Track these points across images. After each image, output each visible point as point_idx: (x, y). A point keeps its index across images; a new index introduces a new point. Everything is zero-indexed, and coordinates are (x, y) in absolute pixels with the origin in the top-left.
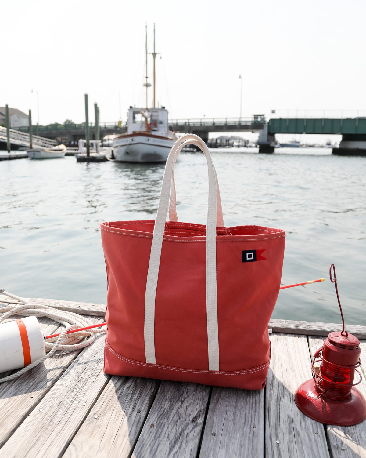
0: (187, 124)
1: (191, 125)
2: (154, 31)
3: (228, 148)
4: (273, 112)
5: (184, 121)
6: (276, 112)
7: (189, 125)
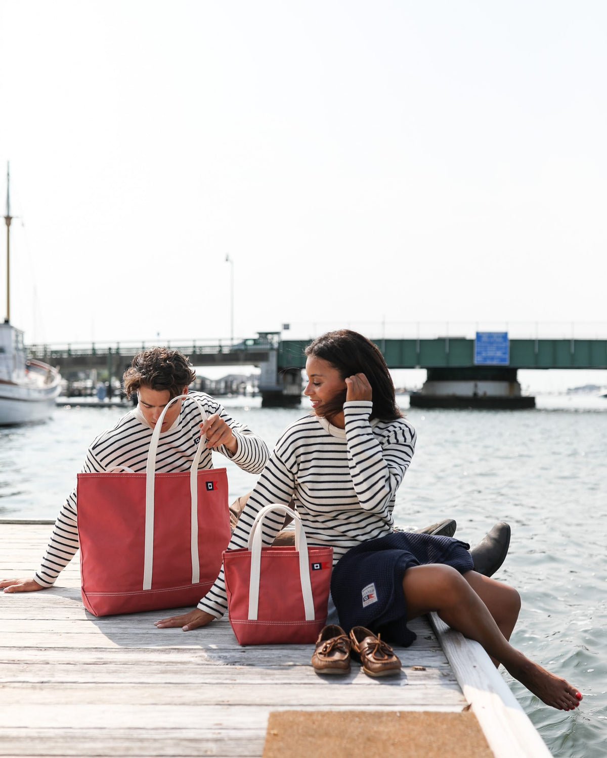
0: (113, 352)
1: (123, 353)
2: (8, 174)
3: (232, 397)
4: (286, 327)
5: (105, 346)
6: (291, 327)
7: (118, 353)
